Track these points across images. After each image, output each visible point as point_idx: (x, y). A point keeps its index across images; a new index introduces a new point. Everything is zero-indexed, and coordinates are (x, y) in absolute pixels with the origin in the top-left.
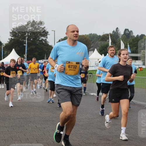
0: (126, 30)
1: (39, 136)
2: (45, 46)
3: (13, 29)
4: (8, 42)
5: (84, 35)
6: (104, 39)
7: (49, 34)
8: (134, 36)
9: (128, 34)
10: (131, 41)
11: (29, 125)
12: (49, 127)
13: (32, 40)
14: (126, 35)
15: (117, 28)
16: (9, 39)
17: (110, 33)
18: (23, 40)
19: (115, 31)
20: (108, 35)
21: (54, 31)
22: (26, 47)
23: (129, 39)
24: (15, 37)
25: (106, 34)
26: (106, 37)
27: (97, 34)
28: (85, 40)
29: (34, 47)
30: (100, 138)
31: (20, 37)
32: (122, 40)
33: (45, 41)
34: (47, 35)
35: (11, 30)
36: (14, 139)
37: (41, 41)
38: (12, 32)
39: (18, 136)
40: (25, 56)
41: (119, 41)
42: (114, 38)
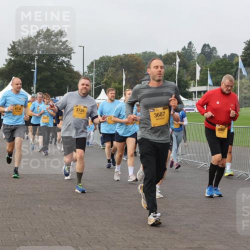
0: (205, 46)
1: (55, 225)
2: (67, 72)
3: (14, 43)
4: (4, 65)
5: (133, 54)
6: (167, 62)
7: (74, 53)
8: (219, 56)
9: (208, 52)
10: (214, 65)
11: (39, 206)
12: (73, 211)
13: (44, 61)
14: (204, 55)
15: (190, 43)
16: (6, 60)
17: (178, 52)
18: (30, 62)
19: (186, 48)
20: (174, 54)
21: (83, 47)
22: (35, 74)
23: (210, 63)
24: (16, 57)
25: (171, 53)
26: (171, 58)
27: (155, 53)
28: (135, 62)
29: (49, 73)
31: (25, 57)
32: (198, 64)
33: (66, 64)
34: (71, 53)
35: (10, 45)
36: (12, 230)
37: (61, 63)
38: (12, 48)
39: (19, 225)
40: (34, 89)
41: (193, 65)
42: (185, 59)
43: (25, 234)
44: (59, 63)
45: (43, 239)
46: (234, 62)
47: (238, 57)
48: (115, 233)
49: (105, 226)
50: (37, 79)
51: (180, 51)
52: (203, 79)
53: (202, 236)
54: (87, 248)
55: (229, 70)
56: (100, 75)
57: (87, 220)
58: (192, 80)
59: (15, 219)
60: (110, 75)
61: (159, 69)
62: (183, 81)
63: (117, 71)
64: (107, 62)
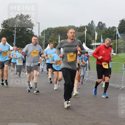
0: (100, 23)
1: (24, 112)
2: (31, 35)
3: (4, 21)
5: (64, 27)
6: (81, 31)
7: (34, 26)
8: (106, 28)
9: (101, 26)
10: (104, 32)
11: (17, 102)
12: (34, 105)
13: (20, 30)
14: (99, 27)
15: (92, 21)
16: (1, 29)
18: (12, 31)
19: (90, 24)
20: (84, 27)
21: (39, 23)
22: (15, 36)
23: (102, 31)
24: (5, 28)
25: (82, 26)
26: (83, 29)
27: (75, 26)
28: (65, 31)
29: (22, 36)
30: (77, 114)
31: (10, 28)
32: (96, 31)
33: (30, 32)
34: (33, 26)
35: (3, 22)
36: (3, 115)
37: (28, 31)
38: (3, 23)
39: (7, 112)
40: (14, 44)
41: (94, 32)
42: (90, 29)
43: (10, 116)
44: (27, 31)
45: (19, 119)
46: (114, 31)
47: (116, 28)
48: (54, 116)
49: (49, 112)
50: (16, 39)
51: (87, 25)
52: (99, 39)
53: (98, 117)
54: (41, 124)
55: (111, 35)
56: (47, 37)
57: (41, 109)
58: (93, 39)
59: (5, 109)
60: (52, 37)
61: (73, 34)
62: (89, 40)
63: (56, 35)
64: (51, 30)
